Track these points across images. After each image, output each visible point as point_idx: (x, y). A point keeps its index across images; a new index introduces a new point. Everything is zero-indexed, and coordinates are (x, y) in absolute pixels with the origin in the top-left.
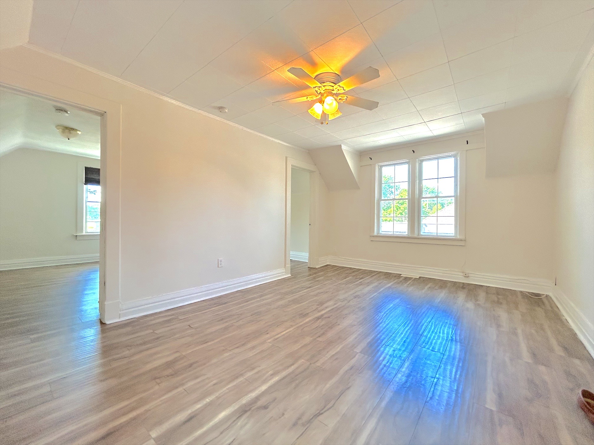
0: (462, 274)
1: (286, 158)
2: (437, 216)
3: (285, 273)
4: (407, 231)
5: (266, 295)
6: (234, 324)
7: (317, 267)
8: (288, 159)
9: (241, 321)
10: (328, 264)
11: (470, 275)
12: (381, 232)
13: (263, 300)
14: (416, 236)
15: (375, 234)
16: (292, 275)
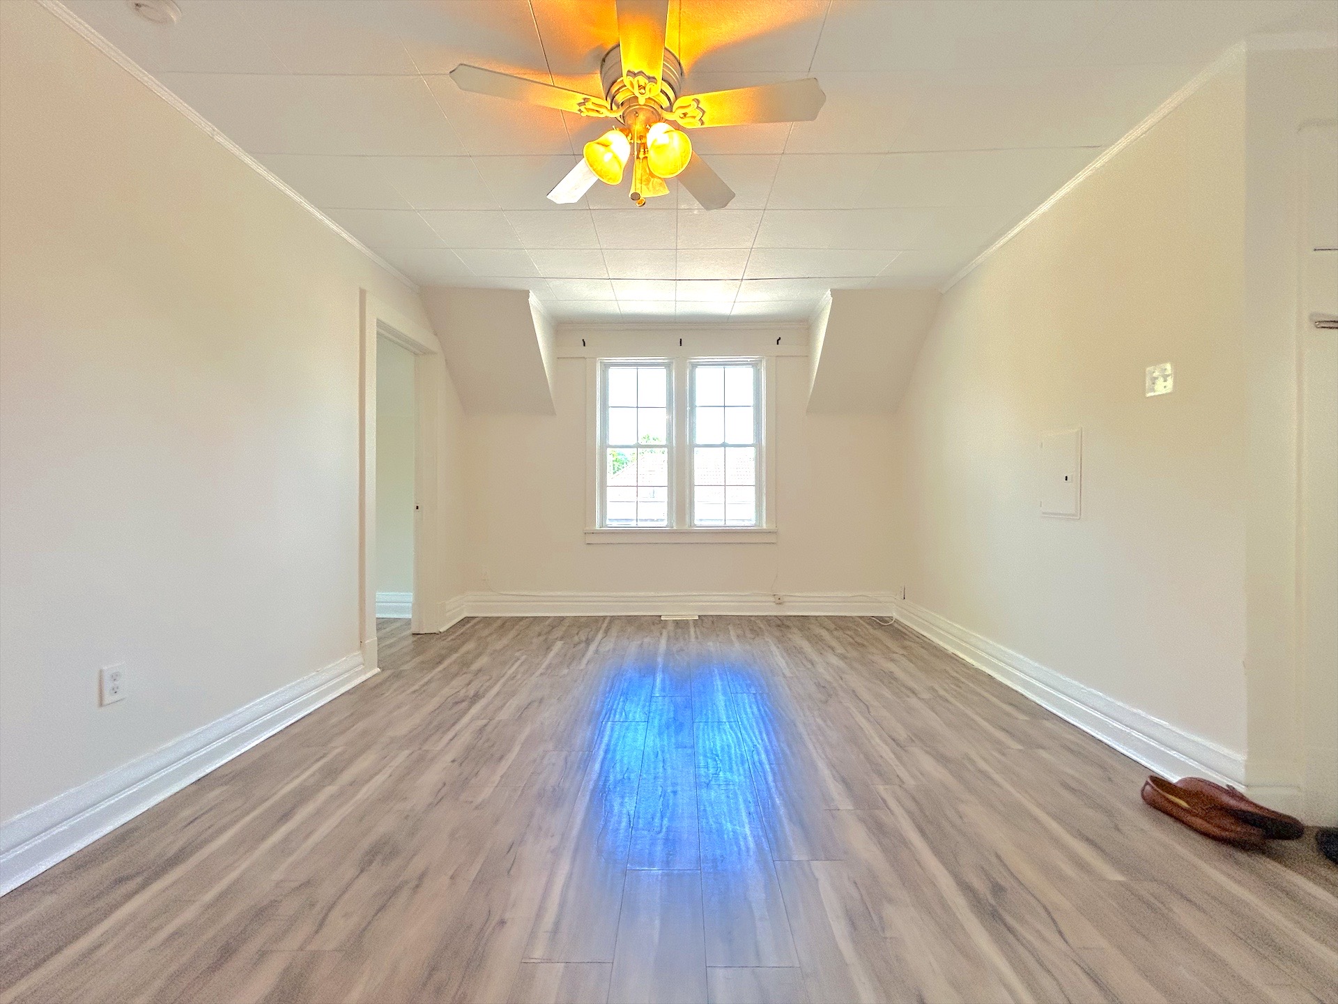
0: (772, 599)
1: (363, 293)
2: (725, 486)
3: (362, 667)
4: (666, 517)
5: (350, 761)
6: (311, 947)
7: (441, 630)
8: (369, 299)
9: (335, 915)
10: (466, 614)
11: (786, 599)
12: (608, 522)
13: (356, 784)
14: (686, 527)
15: (597, 527)
16: (383, 670)
